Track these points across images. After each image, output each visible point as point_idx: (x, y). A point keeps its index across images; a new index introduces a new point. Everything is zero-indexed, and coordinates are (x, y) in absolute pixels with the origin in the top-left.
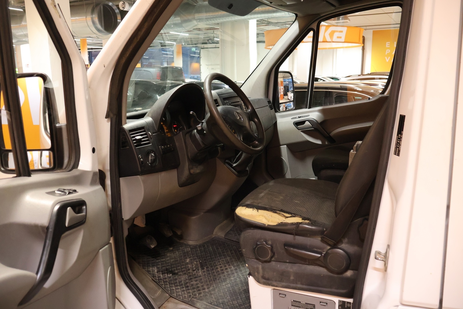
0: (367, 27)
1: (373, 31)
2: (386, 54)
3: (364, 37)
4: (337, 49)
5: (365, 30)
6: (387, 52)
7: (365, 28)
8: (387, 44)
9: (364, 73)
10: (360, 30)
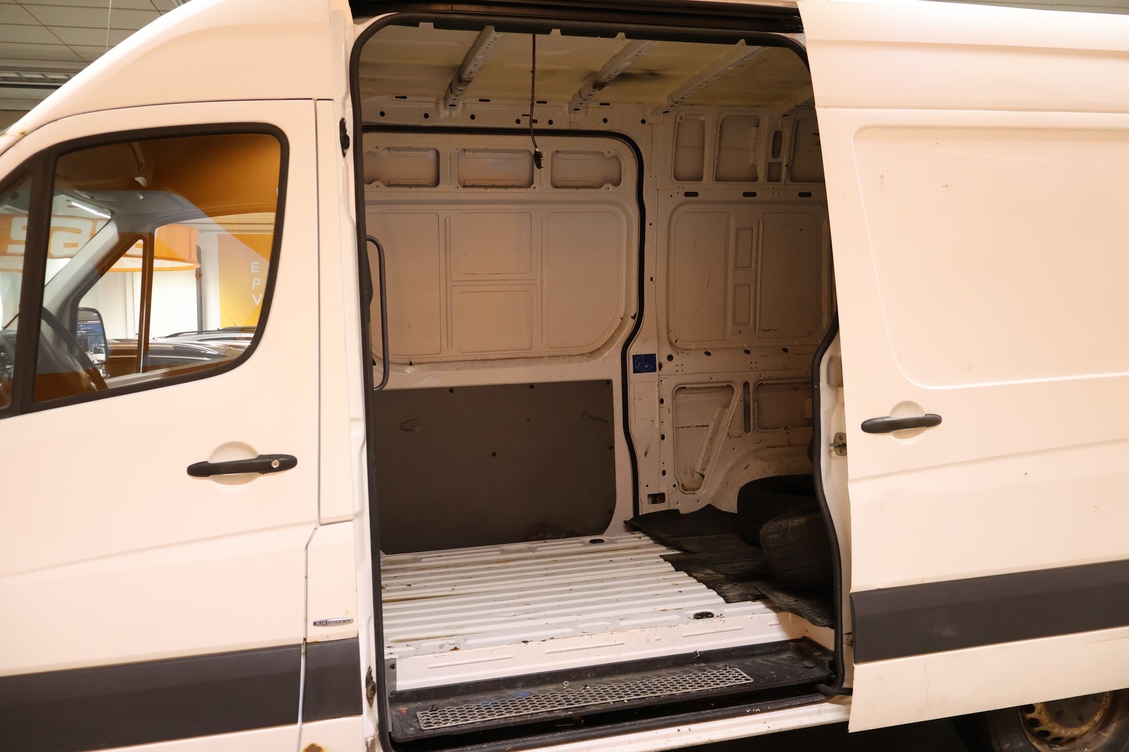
0: (204, 225)
1: (218, 235)
2: (253, 288)
3: (198, 248)
4: (134, 273)
5: (201, 231)
6: (254, 284)
7: (200, 228)
8: (253, 267)
9: (206, 327)
10: (190, 233)
